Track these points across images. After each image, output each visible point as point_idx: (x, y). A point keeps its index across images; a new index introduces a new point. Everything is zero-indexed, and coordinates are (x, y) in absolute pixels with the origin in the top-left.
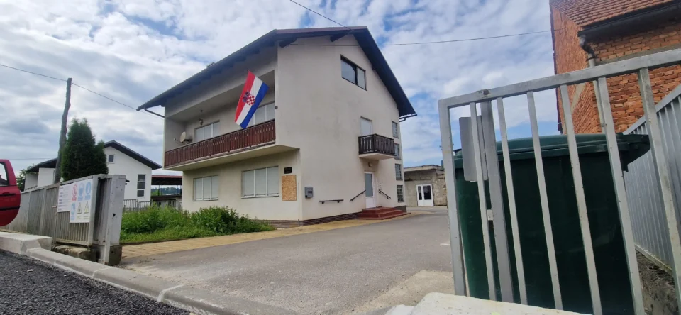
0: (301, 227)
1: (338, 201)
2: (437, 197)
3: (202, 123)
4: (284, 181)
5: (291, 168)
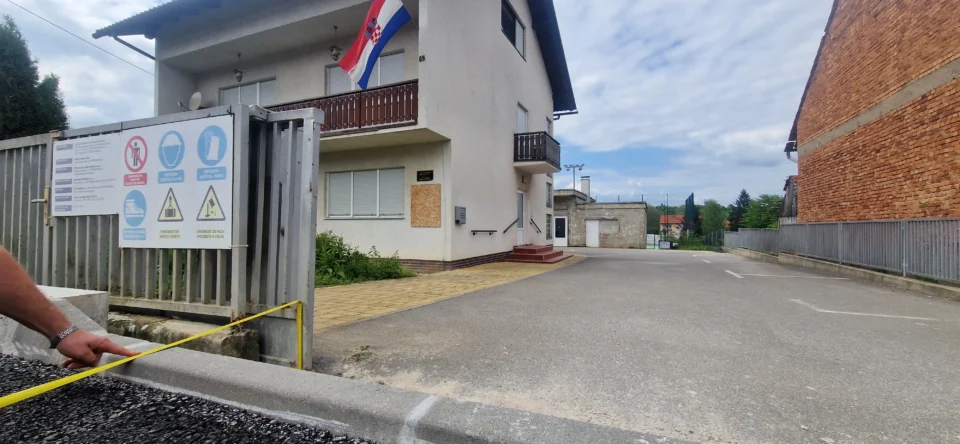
0: (448, 272)
1: (491, 232)
2: (574, 235)
3: (240, 78)
4: (415, 193)
5: (432, 172)
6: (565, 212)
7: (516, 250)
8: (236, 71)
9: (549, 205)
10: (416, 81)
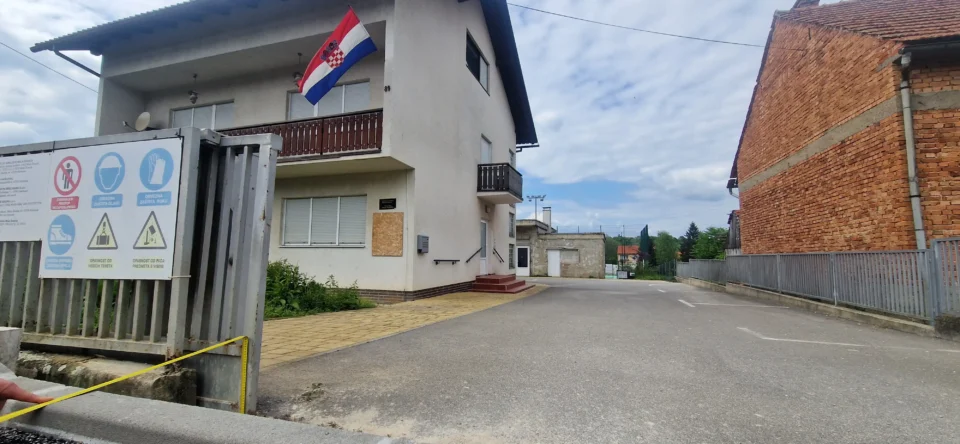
0: (409, 303)
1: (454, 262)
2: (536, 264)
3: (194, 100)
4: (377, 222)
5: (394, 200)
6: (527, 242)
7: (479, 279)
8: (191, 93)
9: (511, 235)
10: (381, 111)
